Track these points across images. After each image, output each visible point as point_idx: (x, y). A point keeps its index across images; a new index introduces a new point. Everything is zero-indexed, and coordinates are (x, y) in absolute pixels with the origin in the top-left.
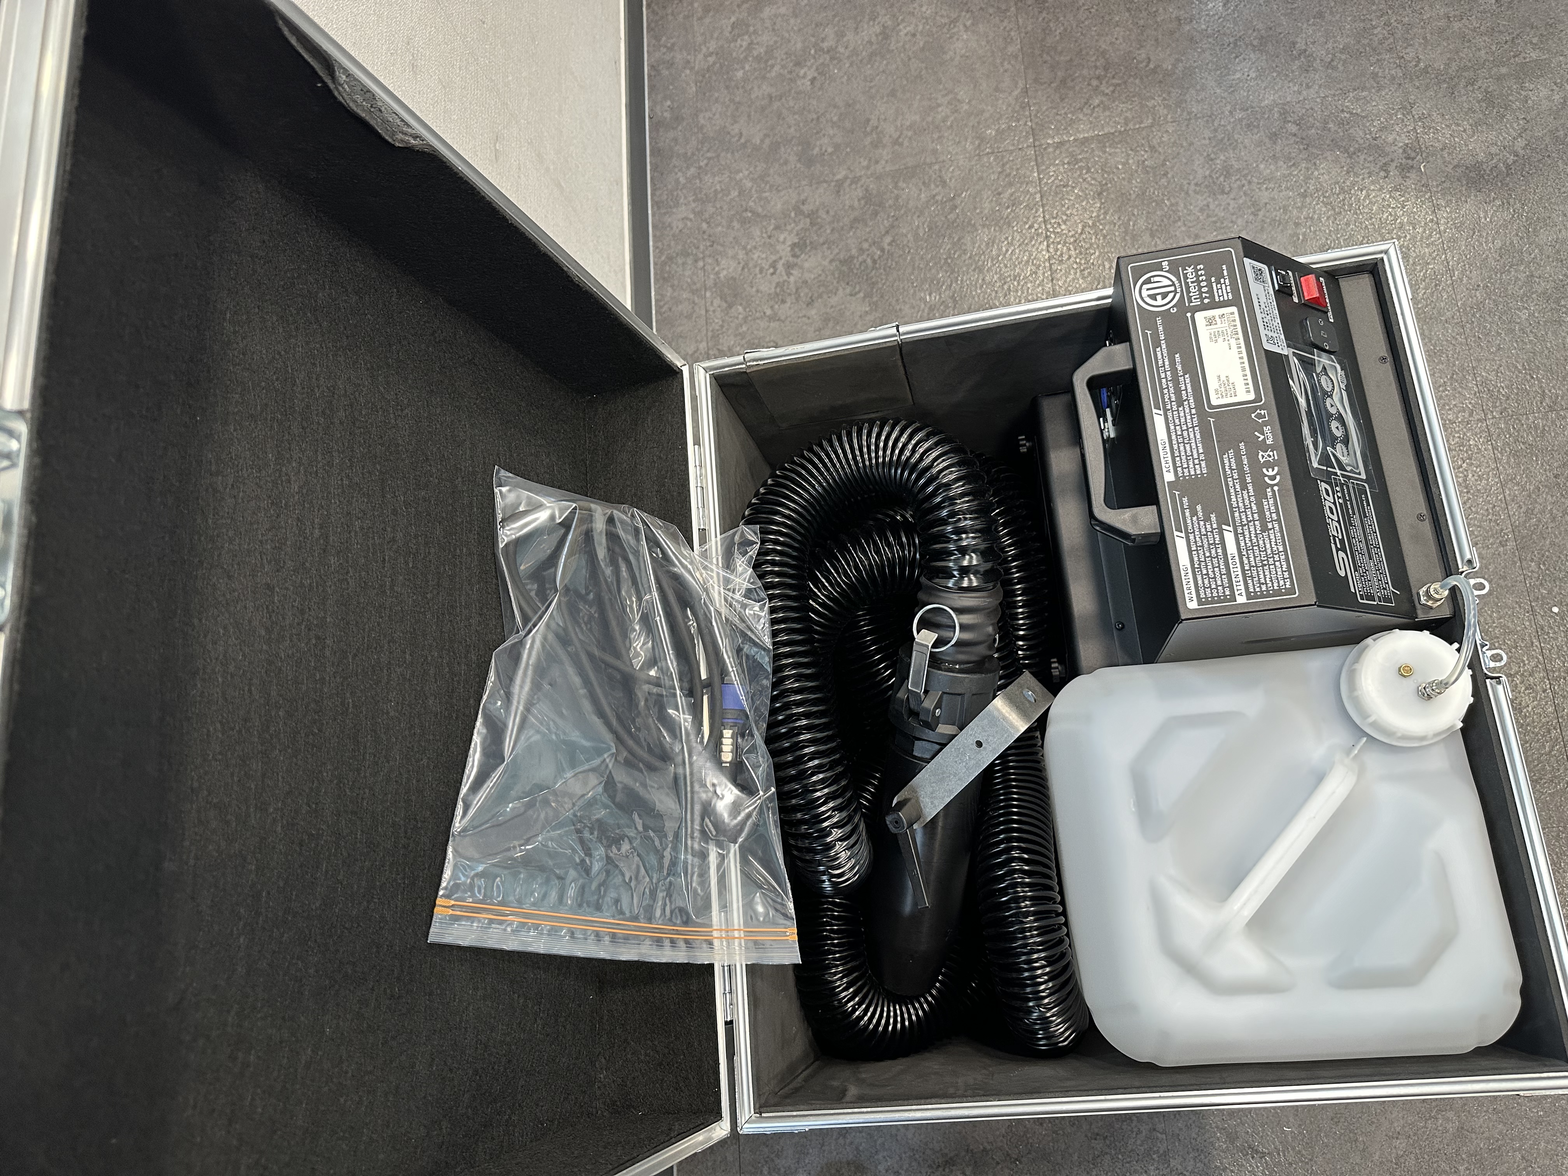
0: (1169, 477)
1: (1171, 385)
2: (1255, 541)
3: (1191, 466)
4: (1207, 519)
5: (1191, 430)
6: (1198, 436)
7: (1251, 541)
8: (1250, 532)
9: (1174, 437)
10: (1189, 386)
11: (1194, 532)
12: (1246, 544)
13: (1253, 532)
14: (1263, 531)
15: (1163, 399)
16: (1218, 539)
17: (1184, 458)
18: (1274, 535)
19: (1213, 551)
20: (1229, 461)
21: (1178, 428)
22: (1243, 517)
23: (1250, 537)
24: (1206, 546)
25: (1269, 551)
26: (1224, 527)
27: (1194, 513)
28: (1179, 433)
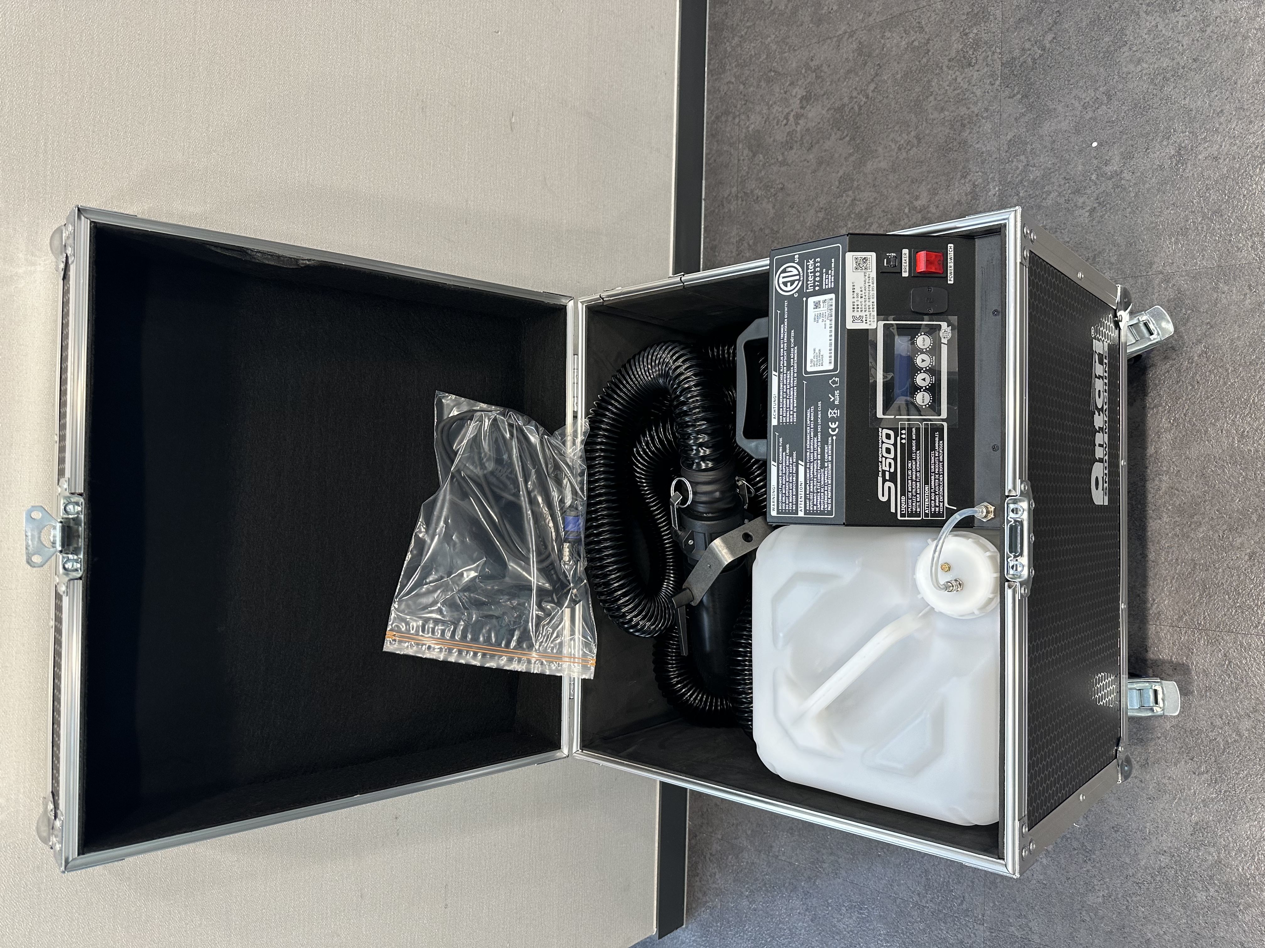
0: (774, 422)
1: (785, 354)
2: (815, 474)
3: (788, 416)
4: (791, 455)
5: (792, 389)
6: (795, 394)
7: (813, 474)
8: (814, 467)
9: (781, 393)
10: (796, 356)
11: (782, 463)
12: (810, 476)
13: (815, 468)
14: (821, 468)
15: (780, 364)
16: (794, 470)
17: (785, 409)
18: (828, 472)
19: (791, 478)
20: (810, 415)
21: (785, 386)
22: (812, 456)
23: (813, 472)
24: (787, 474)
25: (822, 483)
26: (800, 462)
27: (784, 450)
28: (785, 391)
